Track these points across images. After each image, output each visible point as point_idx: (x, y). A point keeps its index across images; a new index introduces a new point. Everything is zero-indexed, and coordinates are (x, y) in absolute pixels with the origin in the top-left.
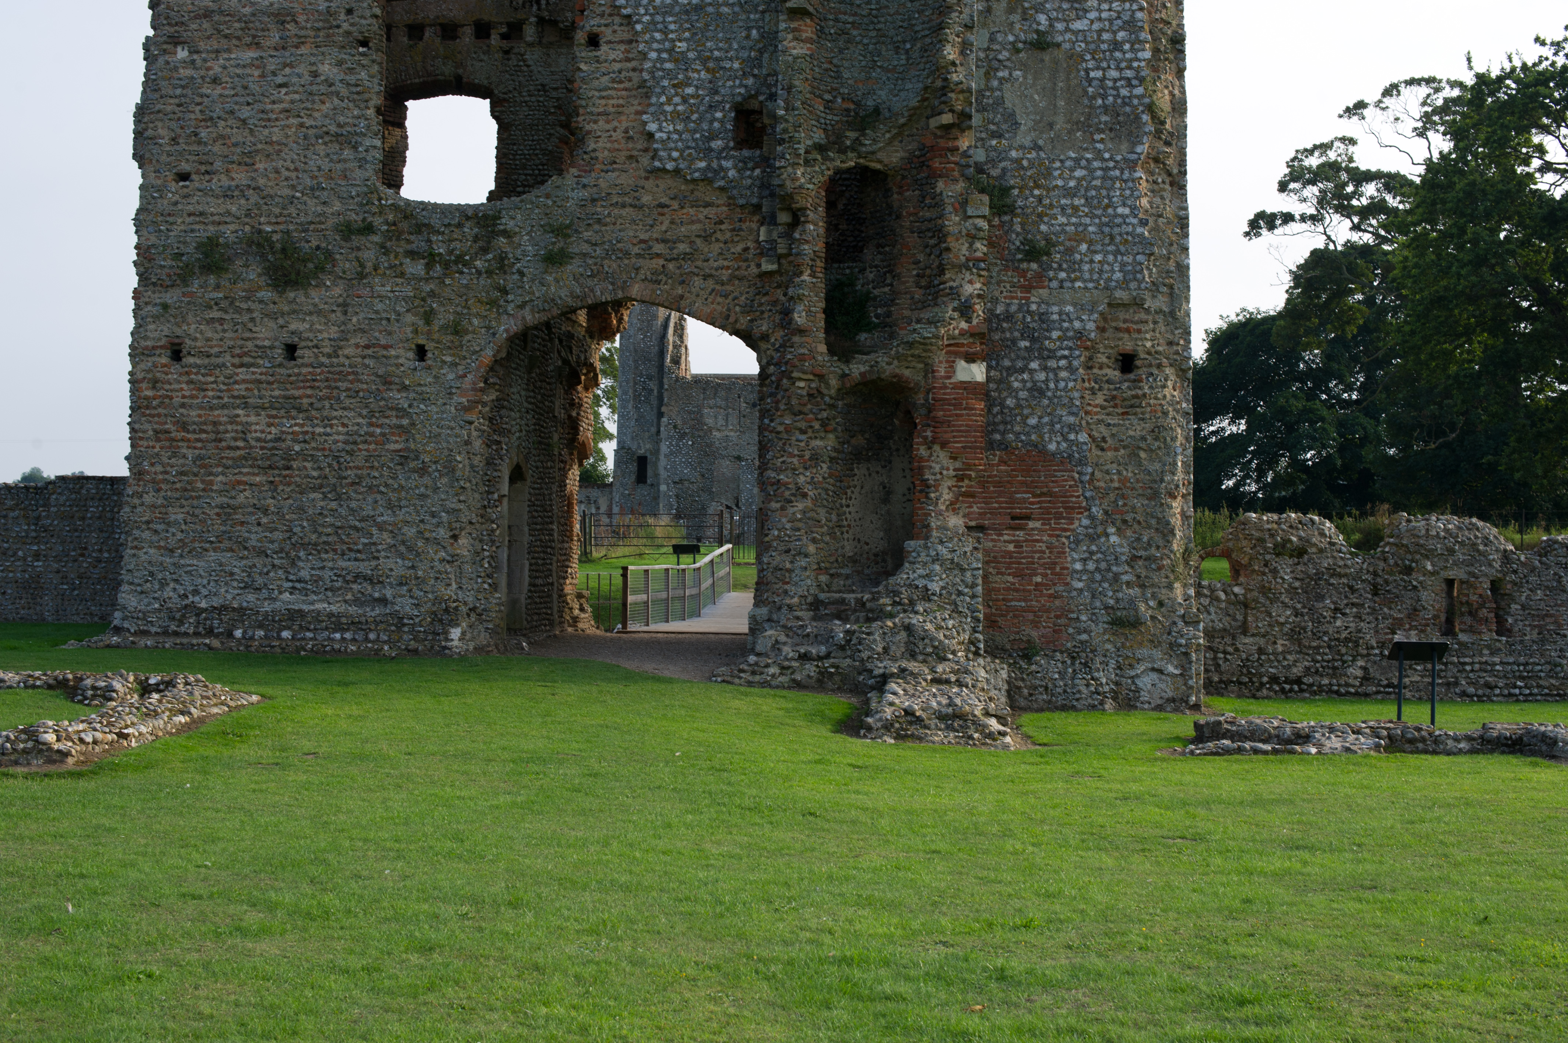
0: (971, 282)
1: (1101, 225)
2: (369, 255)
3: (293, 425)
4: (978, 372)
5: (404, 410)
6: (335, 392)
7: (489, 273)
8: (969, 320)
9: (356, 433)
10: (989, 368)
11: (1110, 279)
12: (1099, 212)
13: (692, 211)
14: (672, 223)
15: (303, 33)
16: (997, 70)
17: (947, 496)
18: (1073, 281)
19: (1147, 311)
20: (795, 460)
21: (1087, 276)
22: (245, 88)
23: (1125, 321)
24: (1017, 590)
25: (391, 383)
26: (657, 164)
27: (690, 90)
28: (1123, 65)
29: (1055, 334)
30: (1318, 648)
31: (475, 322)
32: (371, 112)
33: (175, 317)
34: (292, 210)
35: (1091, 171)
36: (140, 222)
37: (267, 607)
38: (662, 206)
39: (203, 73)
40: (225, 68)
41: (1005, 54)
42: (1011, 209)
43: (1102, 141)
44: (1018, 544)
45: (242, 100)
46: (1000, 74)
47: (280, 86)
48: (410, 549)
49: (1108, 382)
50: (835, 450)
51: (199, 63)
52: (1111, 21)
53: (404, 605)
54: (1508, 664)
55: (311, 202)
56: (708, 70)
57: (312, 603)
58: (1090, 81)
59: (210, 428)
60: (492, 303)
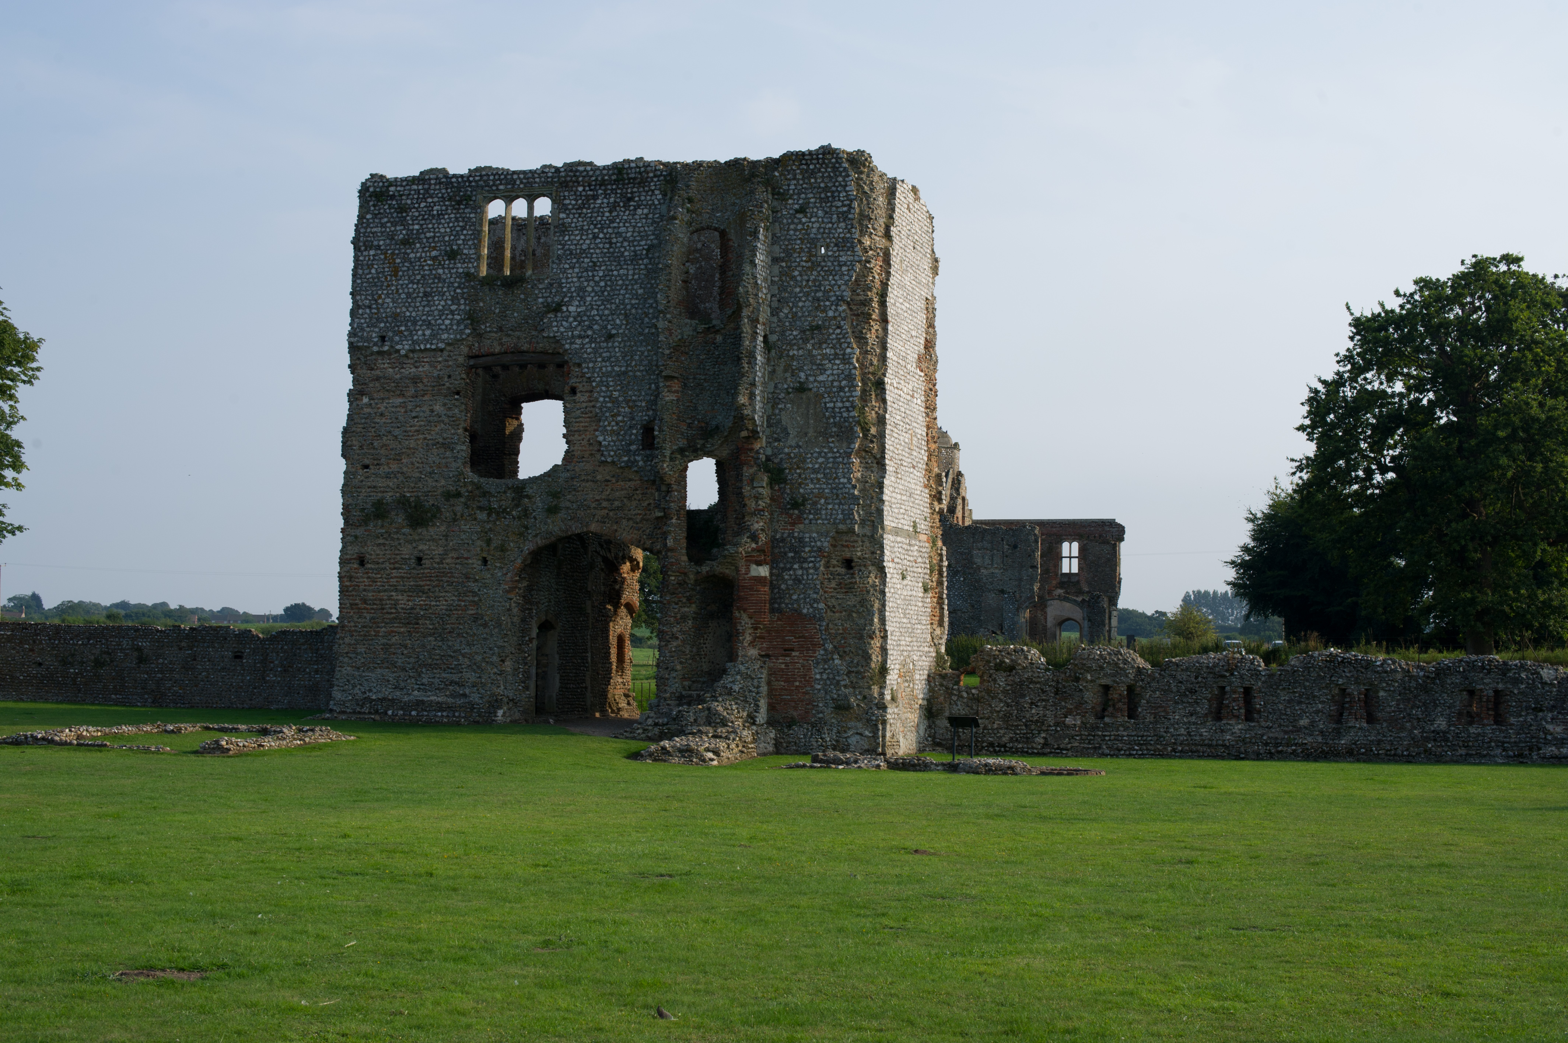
0: (757, 522)
1: (832, 489)
2: (459, 509)
3: (420, 601)
4: (763, 571)
5: (475, 592)
6: (441, 583)
7: (519, 518)
8: (757, 543)
9: (452, 605)
10: (771, 569)
11: (836, 519)
12: (831, 481)
13: (622, 483)
14: (612, 490)
15: (426, 388)
16: (778, 404)
17: (748, 638)
18: (817, 520)
19: (858, 535)
20: (672, 619)
21: (824, 517)
22: (397, 419)
23: (846, 541)
24: (786, 690)
25: (469, 578)
26: (603, 459)
27: (620, 418)
28: (845, 399)
29: (807, 549)
30: (1017, 726)
31: (512, 544)
32: (460, 431)
33: (361, 542)
34: (420, 485)
35: (827, 459)
36: (343, 491)
37: (406, 699)
38: (609, 481)
39: (375, 410)
40: (386, 408)
41: (783, 395)
42: (785, 481)
43: (833, 442)
44: (787, 664)
45: (394, 425)
46: (780, 406)
47: (414, 417)
48: (478, 667)
49: (839, 575)
50: (695, 613)
51: (373, 405)
52: (838, 375)
53: (475, 698)
54: (1132, 736)
55: (430, 480)
56: (629, 407)
57: (429, 697)
58: (827, 409)
59: (378, 602)
60: (521, 534)
